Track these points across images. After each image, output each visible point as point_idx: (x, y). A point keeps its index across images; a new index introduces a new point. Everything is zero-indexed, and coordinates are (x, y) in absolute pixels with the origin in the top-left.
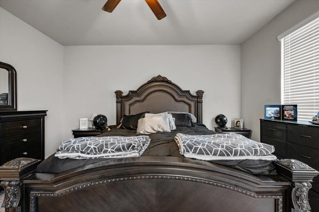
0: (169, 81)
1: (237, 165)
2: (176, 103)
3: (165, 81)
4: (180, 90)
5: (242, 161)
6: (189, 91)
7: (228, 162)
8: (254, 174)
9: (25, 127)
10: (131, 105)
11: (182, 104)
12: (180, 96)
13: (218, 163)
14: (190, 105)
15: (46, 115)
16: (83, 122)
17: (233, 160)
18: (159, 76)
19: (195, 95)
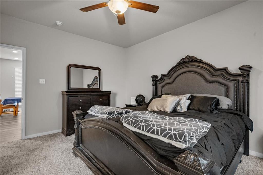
0: (199, 59)
1: (147, 140)
2: (207, 84)
3: (193, 60)
4: (214, 68)
5: (152, 139)
6: (227, 68)
7: (142, 136)
8: (159, 154)
9: (101, 99)
10: (163, 87)
11: (216, 85)
12: (213, 75)
13: (137, 134)
14: (227, 86)
15: (111, 93)
16: (133, 99)
17: (147, 136)
18: (188, 57)
19: (239, 72)
